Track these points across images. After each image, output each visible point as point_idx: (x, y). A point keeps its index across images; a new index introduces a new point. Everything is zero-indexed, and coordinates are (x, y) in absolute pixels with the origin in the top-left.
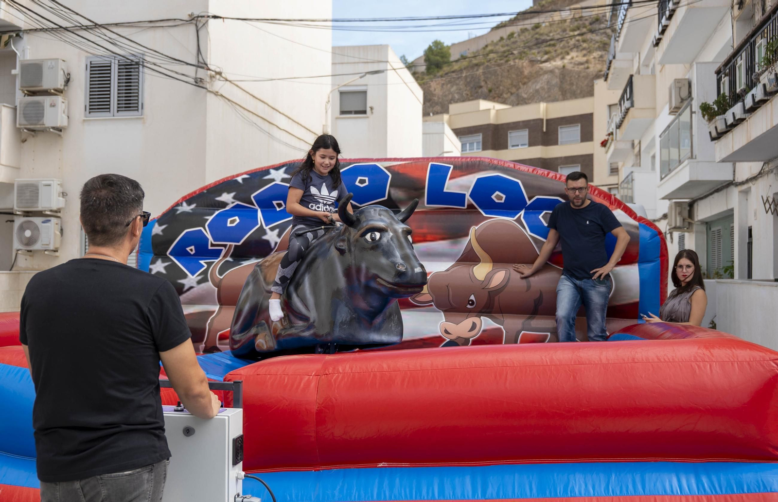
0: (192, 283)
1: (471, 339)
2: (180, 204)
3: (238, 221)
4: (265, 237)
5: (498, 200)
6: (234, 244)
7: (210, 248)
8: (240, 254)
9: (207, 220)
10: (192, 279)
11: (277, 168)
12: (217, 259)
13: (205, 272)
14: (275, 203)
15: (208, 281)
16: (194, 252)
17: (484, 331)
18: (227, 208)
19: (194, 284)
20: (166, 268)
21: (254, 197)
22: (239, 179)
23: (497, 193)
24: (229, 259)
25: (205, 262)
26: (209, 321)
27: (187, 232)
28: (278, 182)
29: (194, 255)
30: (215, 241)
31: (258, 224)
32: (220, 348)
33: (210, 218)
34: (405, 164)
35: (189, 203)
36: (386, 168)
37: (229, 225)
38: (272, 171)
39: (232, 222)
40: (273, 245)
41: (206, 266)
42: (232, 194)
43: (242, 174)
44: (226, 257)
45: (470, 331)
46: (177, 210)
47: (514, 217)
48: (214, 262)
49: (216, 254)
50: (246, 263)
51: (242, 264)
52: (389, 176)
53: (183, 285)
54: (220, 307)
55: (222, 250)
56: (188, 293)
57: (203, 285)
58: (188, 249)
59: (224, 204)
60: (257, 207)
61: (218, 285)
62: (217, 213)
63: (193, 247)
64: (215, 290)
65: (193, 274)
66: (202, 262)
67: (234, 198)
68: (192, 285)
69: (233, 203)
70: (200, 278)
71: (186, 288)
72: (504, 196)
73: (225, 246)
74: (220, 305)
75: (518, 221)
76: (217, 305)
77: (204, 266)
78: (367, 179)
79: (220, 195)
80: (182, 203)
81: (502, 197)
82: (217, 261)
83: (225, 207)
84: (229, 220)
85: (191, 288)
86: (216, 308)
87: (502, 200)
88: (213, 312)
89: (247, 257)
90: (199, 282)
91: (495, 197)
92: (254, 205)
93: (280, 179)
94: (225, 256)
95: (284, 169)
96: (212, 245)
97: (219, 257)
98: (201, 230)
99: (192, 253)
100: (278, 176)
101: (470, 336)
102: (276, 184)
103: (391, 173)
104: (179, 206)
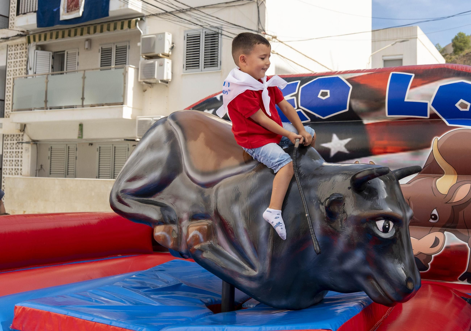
1: (433, 256)
5: (462, 108)
17: (447, 248)
23: (461, 101)
36: (348, 80)
45: (431, 247)
52: (350, 88)
72: (469, 105)
78: (328, 91)
81: (467, 105)
87: (467, 108)
91: (460, 105)
101: (432, 252)
103: (351, 84)
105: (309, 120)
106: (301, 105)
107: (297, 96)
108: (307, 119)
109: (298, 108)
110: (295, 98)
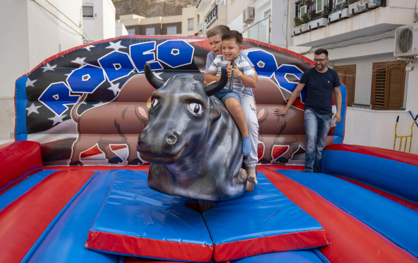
0: (59, 120)
2: (45, 65)
3: (89, 77)
4: (109, 89)
5: (260, 66)
6: (87, 93)
7: (70, 95)
8: (92, 100)
9: (67, 76)
10: (59, 117)
11: (115, 41)
12: (75, 103)
13: (68, 112)
14: (114, 65)
15: (70, 118)
16: (58, 98)
18: (80, 68)
19: (61, 121)
20: (38, 110)
21: (100, 61)
22: (88, 48)
23: (260, 62)
24: (83, 102)
25: (67, 105)
26: (73, 145)
27: (52, 85)
28: (117, 51)
29: (58, 100)
30: (73, 91)
31: (104, 79)
32: (82, 162)
33: (69, 75)
34: (202, 41)
35: (52, 63)
36: (190, 43)
37: (83, 80)
38: (111, 43)
39: (86, 78)
40: (115, 93)
41: (68, 108)
42: (84, 59)
43: (89, 45)
44: (82, 102)
46: (43, 69)
47: (270, 76)
48: (73, 105)
49: (74, 100)
50: (96, 106)
51: (93, 106)
52: (192, 49)
53: (52, 122)
54: (79, 135)
55: (79, 97)
56: (56, 126)
57: (67, 121)
58: (54, 96)
59: (78, 66)
60: (102, 68)
61: (78, 120)
62: (73, 71)
63: (57, 95)
64: (76, 124)
65: (59, 114)
66: (65, 105)
67: (85, 61)
68: (59, 121)
69: (84, 64)
70: (64, 116)
71: (54, 123)
72: (264, 64)
73: (81, 94)
74: (79, 133)
75: (273, 78)
76: (77, 133)
77: (66, 108)
78: (178, 50)
79: (75, 59)
80: (46, 65)
81: (263, 64)
82: (75, 104)
83: (78, 67)
84: (83, 76)
85: (59, 123)
86: (77, 136)
87: (262, 66)
88: (75, 139)
89: (97, 102)
90: (64, 119)
91: (259, 64)
92: (99, 66)
93: (118, 48)
94: (80, 101)
95: (120, 42)
96: (72, 94)
97: (76, 101)
98: (63, 83)
99: (57, 99)
100: (116, 47)
102: (115, 52)
103: (194, 47)
104: (45, 66)
105: (163, 68)
106: (159, 58)
107: (155, 51)
108: (161, 68)
109: (156, 60)
110: (154, 53)
